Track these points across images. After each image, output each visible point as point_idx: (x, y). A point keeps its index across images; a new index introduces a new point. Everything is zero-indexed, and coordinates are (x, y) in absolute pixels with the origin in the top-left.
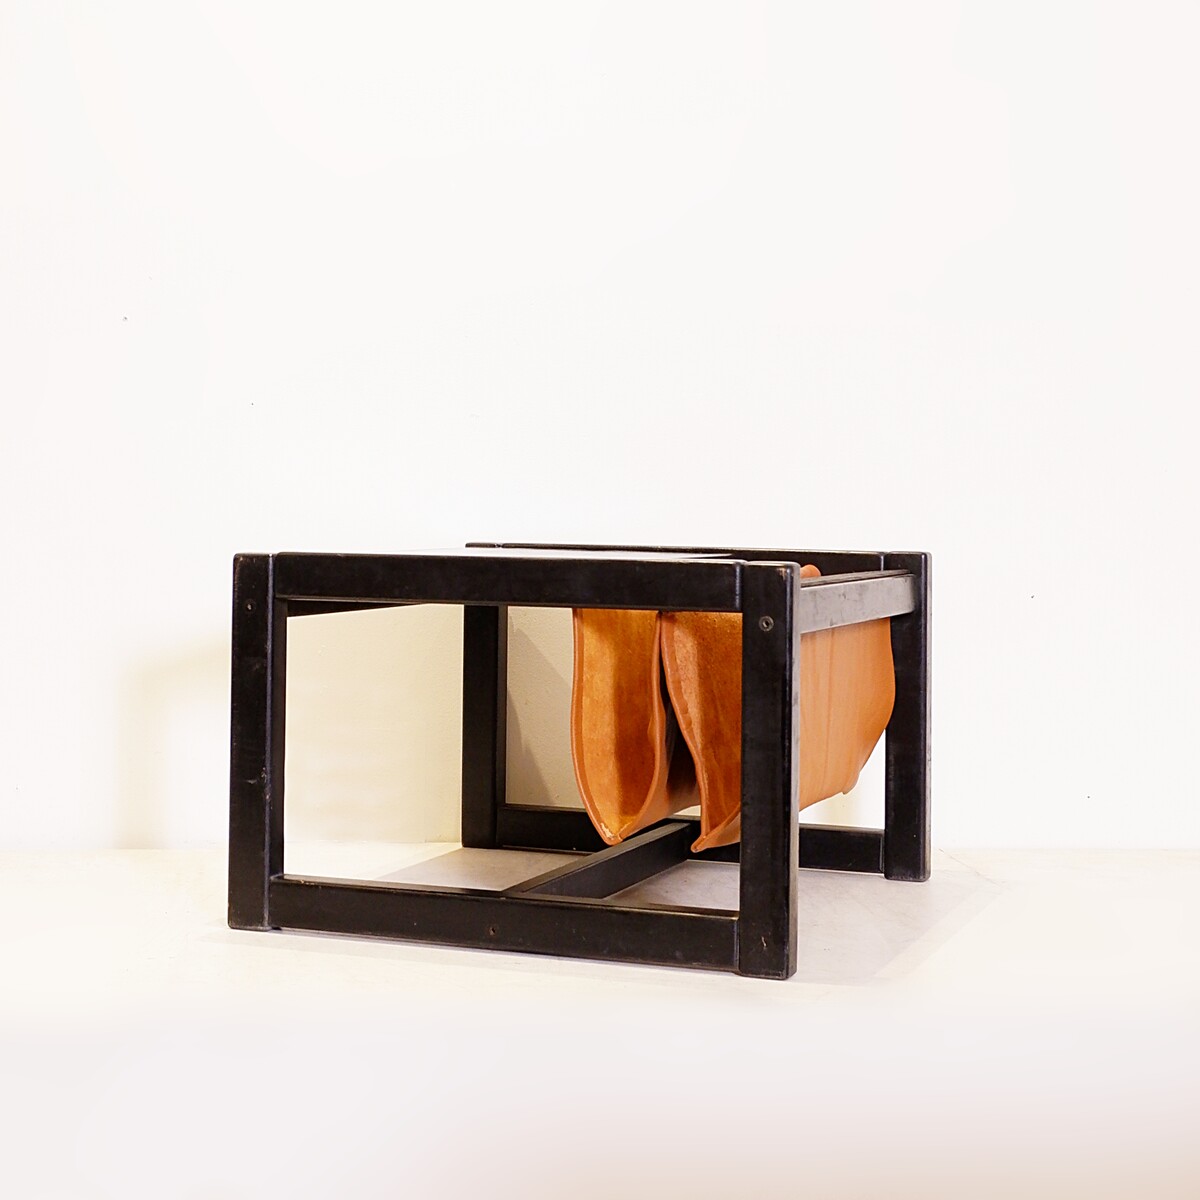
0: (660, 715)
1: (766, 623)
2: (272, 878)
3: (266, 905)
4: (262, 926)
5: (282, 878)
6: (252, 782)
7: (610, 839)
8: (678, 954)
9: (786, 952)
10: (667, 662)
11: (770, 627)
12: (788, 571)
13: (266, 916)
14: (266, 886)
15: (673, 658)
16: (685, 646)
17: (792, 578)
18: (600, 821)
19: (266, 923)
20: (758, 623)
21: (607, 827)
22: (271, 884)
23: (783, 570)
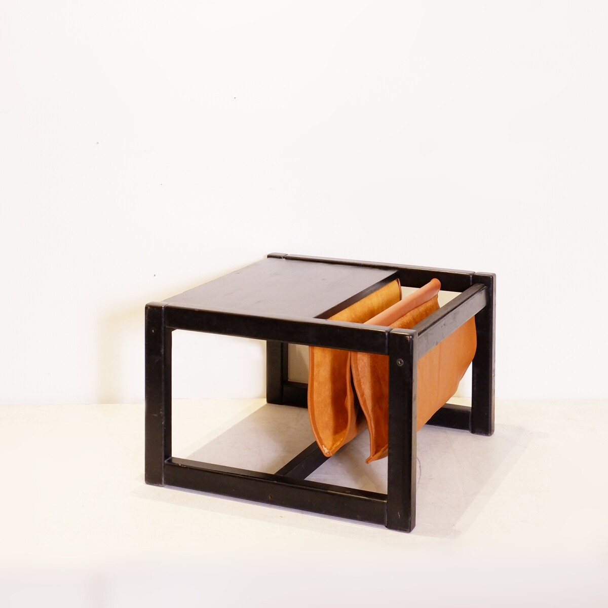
0: (350, 395)
1: (400, 362)
2: (166, 461)
3: (163, 474)
4: (161, 484)
5: (170, 461)
6: (155, 415)
7: (326, 454)
8: (358, 516)
9: (409, 520)
10: (354, 372)
11: (402, 364)
12: (411, 337)
13: (163, 479)
14: (163, 465)
15: (357, 370)
16: (363, 361)
17: (413, 341)
18: (322, 444)
19: (163, 483)
20: (396, 362)
21: (325, 447)
22: (165, 465)
23: (408, 337)
